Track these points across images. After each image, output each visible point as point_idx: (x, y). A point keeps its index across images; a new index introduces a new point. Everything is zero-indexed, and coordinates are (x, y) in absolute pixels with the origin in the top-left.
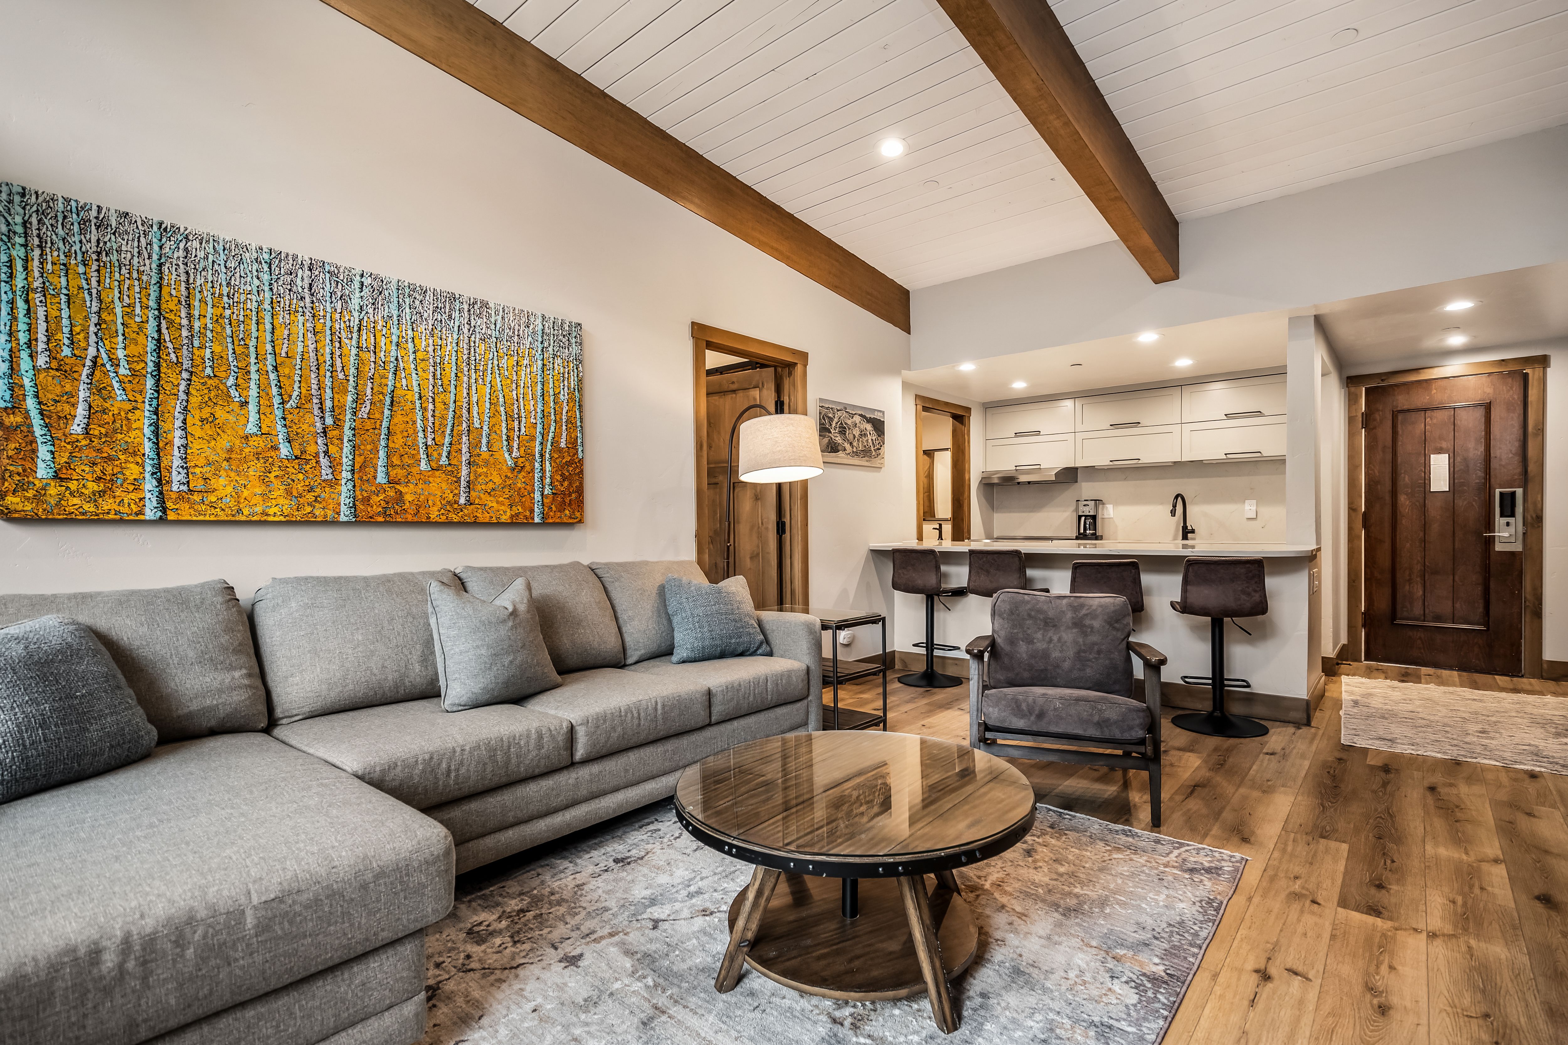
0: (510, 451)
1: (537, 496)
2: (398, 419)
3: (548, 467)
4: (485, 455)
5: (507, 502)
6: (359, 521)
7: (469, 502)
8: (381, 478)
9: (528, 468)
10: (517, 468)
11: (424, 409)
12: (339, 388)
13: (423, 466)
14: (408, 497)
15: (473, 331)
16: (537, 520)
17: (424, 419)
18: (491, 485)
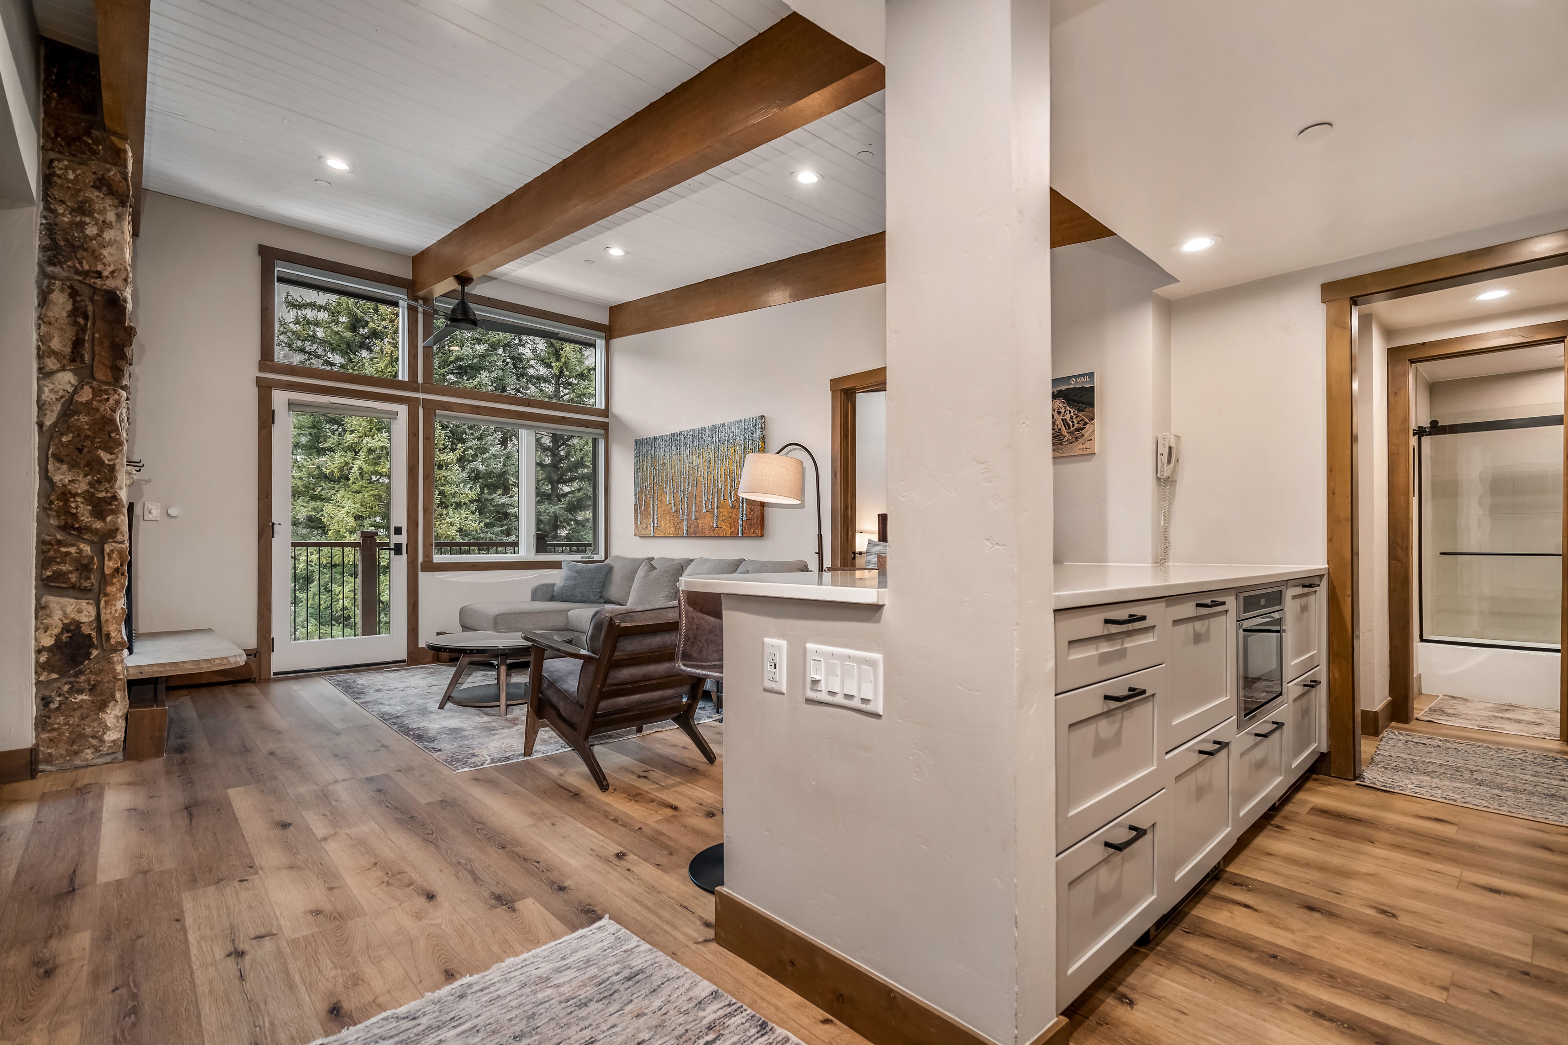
0: (731, 499)
1: (740, 521)
2: (698, 490)
3: (745, 505)
4: (722, 502)
5: (729, 525)
6: (689, 536)
7: (717, 527)
8: (693, 518)
9: (737, 507)
10: (734, 507)
11: (705, 484)
12: (684, 482)
13: (704, 511)
14: (700, 525)
15: (719, 441)
16: (740, 535)
17: (705, 489)
18: (724, 517)
